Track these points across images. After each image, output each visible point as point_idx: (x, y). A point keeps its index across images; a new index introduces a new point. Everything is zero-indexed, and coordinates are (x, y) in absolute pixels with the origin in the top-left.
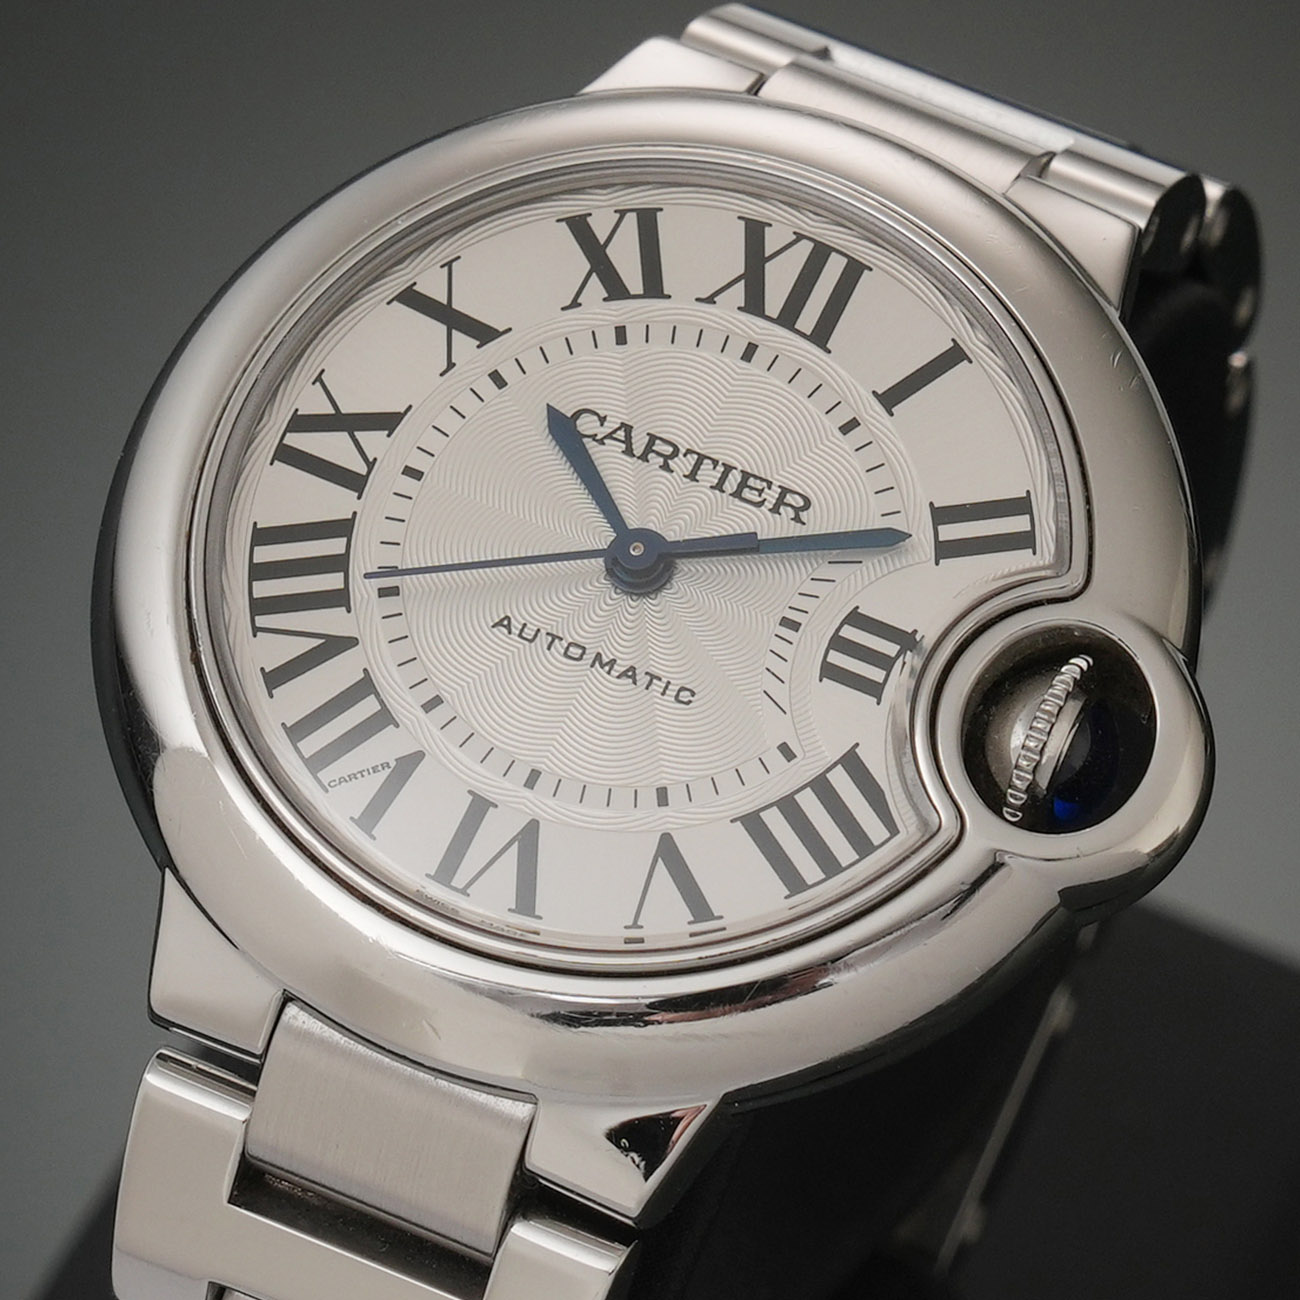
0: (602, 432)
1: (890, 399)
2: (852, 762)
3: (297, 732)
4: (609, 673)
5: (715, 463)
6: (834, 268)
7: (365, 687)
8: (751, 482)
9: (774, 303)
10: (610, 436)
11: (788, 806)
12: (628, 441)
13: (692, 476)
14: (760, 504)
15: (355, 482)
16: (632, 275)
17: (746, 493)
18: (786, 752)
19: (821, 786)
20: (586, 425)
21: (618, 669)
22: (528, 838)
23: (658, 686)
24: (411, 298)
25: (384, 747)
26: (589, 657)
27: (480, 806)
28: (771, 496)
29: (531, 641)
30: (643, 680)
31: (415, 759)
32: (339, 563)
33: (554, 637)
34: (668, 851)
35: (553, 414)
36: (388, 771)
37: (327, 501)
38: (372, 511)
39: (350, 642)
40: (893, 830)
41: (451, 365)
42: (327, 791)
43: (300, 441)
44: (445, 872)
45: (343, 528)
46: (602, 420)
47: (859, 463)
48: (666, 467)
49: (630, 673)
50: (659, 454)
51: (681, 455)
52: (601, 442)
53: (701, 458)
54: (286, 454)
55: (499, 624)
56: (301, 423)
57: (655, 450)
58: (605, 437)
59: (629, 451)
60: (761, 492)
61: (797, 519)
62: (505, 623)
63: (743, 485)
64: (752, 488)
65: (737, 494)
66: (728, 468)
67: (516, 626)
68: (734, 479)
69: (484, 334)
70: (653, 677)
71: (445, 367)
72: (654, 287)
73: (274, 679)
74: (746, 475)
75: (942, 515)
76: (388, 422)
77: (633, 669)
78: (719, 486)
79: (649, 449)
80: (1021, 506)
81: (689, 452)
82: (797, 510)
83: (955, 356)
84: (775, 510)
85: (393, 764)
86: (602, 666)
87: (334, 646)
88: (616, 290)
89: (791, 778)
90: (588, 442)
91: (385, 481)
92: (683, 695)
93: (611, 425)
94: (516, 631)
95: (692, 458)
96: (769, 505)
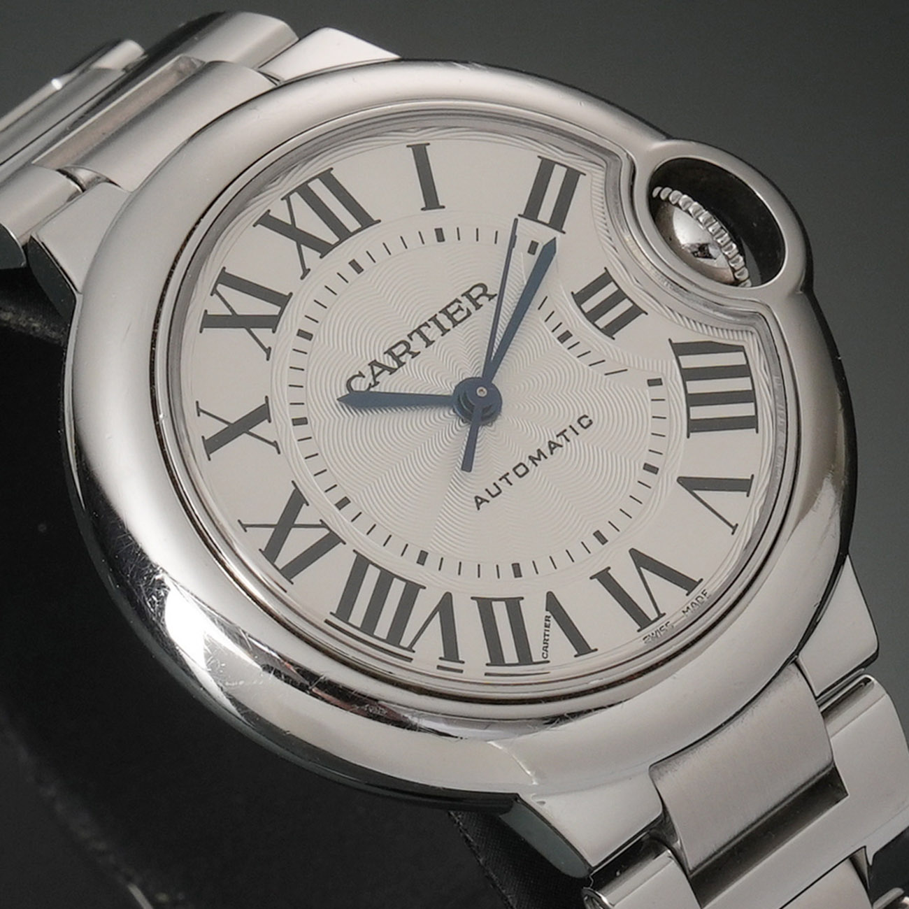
0: (370, 380)
1: (431, 201)
2: (680, 349)
3: (496, 657)
4: (546, 457)
5: (426, 324)
6: (319, 188)
7: (485, 606)
8: (451, 310)
9: (329, 237)
10: (375, 377)
11: (693, 400)
12: (384, 368)
13: (429, 343)
14: (469, 314)
15: (332, 540)
16: (265, 308)
17: (458, 317)
18: (654, 382)
20: (360, 386)
21: (546, 451)
22: (641, 560)
23: (569, 433)
24: (212, 445)
25: (534, 614)
26: (529, 464)
27: (604, 578)
29: (500, 492)
30: (561, 440)
31: (553, 604)
32: (386, 578)
33: (504, 477)
34: (691, 484)
36: (552, 619)
37: (337, 565)
38: (356, 538)
39: (447, 598)
40: (740, 349)
41: (275, 444)
42: (548, 662)
43: (283, 559)
44: (642, 620)
45: (361, 564)
46: (361, 375)
47: (468, 242)
48: (414, 355)
49: (553, 446)
50: (403, 354)
51: (410, 342)
52: (376, 383)
54: (290, 571)
55: (478, 505)
56: (271, 552)
57: (400, 354)
58: (374, 379)
59: (392, 371)
60: (460, 309)
61: (491, 297)
62: (479, 501)
63: (450, 317)
64: (455, 313)
65: (455, 323)
67: (486, 496)
68: (443, 319)
69: (262, 413)
70: (562, 433)
71: (274, 449)
72: (281, 300)
73: (451, 655)
74: (444, 311)
76: (297, 501)
77: (550, 442)
78: (445, 331)
79: (396, 358)
80: (546, 168)
81: (410, 336)
82: (483, 294)
83: (420, 153)
84: (478, 307)
85: (548, 614)
86: (540, 459)
87: (445, 608)
88: (271, 322)
89: (675, 388)
90: (372, 390)
91: (340, 522)
92: (585, 422)
93: (367, 371)
94: (488, 497)
95: (415, 336)
96: (472, 308)
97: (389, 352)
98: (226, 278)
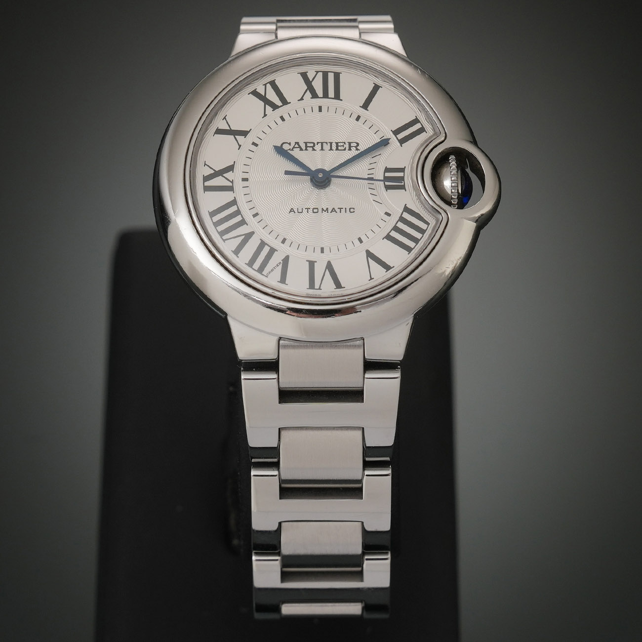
0: (291, 147)
1: (365, 106)
2: (406, 209)
3: (251, 263)
4: (328, 212)
5: (327, 143)
6: (331, 77)
7: (263, 244)
8: (339, 144)
9: (320, 93)
10: (294, 147)
11: (396, 229)
12: (300, 147)
13: (322, 149)
14: (345, 149)
15: (230, 189)
16: (277, 101)
17: (339, 148)
18: (388, 214)
19: (402, 219)
20: (286, 147)
21: (330, 211)
22: (329, 267)
23: (343, 210)
24: (219, 132)
25: (277, 258)
26: (320, 210)
27: (312, 264)
28: (347, 146)
29: (302, 213)
30: (338, 211)
31: (286, 260)
32: (238, 212)
33: (308, 209)
34: (370, 255)
35: (276, 147)
36: (281, 265)
37: (225, 197)
38: (239, 193)
39: (253, 233)
40: (428, 224)
41: (240, 146)
42: (267, 277)
43: (209, 183)
44: (312, 285)
45: (234, 202)
46: (290, 144)
47: (366, 127)
48: (314, 150)
49: (333, 210)
50: (310, 147)
51: (316, 145)
52: (292, 150)
53: (322, 143)
54: (207, 189)
55: (291, 211)
56: (206, 178)
57: (309, 146)
58: (293, 148)
59: (301, 149)
60: (343, 146)
61: (357, 149)
62: (292, 210)
63: (337, 146)
64: (340, 146)
65: (337, 149)
66: (331, 143)
67: (296, 210)
68: (334, 145)
69: (244, 133)
70: (340, 209)
71: (238, 147)
72: (285, 102)
73: (237, 252)
74: (337, 143)
75: (396, 132)
76: (231, 168)
77: (334, 209)
78: (331, 149)
79: (306, 147)
80: (416, 121)
81: (318, 143)
82: (356, 147)
83: (376, 88)
84: (350, 149)
85: (282, 262)
86: (325, 211)
87: (248, 236)
88: (275, 107)
89: (393, 221)
90: (289, 151)
91: (238, 185)
92: (351, 210)
93: (293, 144)
94: (296, 211)
95: (320, 144)
96: (347, 149)
97: (306, 143)
98: (273, 84)
